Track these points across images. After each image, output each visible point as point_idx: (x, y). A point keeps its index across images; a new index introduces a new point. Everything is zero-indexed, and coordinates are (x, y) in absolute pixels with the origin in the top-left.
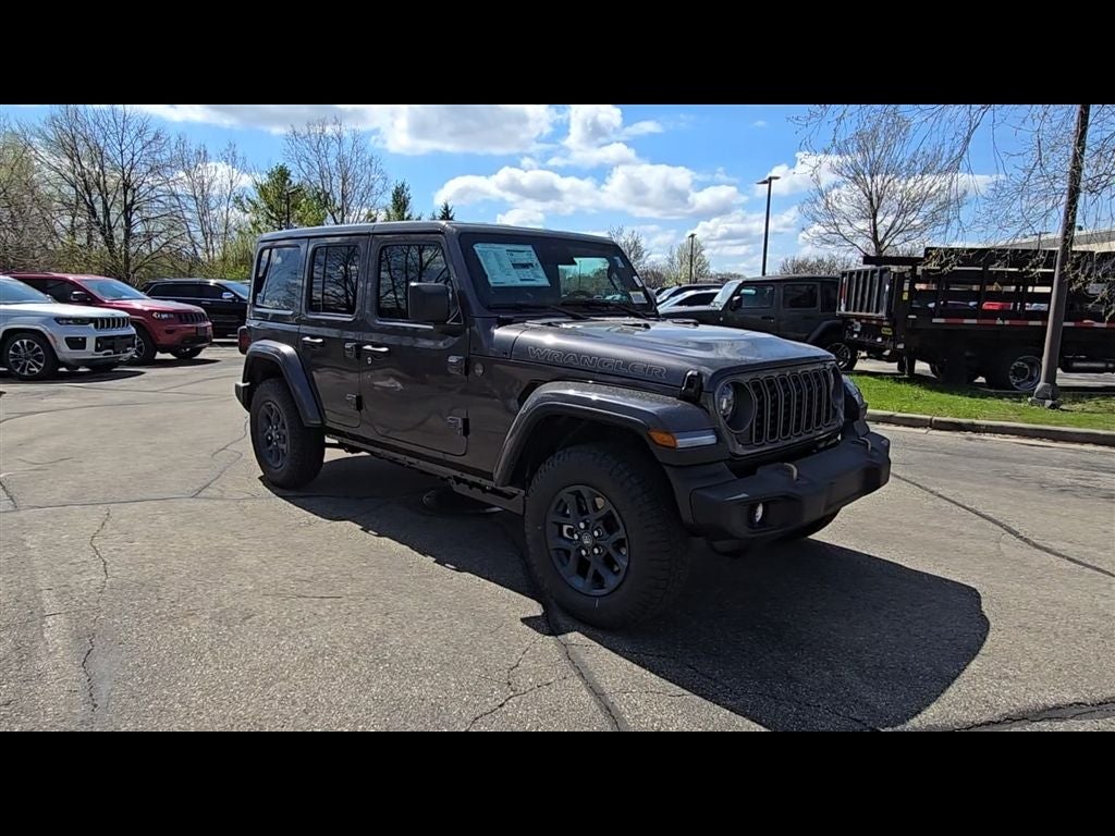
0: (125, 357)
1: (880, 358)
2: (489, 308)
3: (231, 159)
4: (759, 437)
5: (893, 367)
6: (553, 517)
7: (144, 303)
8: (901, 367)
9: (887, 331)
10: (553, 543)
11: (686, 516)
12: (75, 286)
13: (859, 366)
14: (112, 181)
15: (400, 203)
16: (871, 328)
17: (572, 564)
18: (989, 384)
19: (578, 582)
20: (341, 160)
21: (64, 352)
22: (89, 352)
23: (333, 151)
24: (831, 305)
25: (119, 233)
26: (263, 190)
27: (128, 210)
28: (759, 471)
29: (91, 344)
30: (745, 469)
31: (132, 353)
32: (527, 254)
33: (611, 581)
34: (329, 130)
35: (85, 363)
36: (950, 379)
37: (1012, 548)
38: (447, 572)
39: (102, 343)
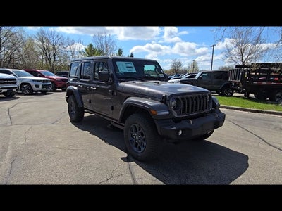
0: (49, 90)
1: (239, 92)
2: (119, 78)
3: (80, 42)
4: (183, 113)
5: (243, 95)
6: (130, 132)
7: (55, 77)
8: (245, 95)
9: (241, 85)
10: (130, 138)
11: (159, 133)
12: (39, 73)
13: (234, 95)
14: (51, 48)
15: (120, 53)
16: (236, 85)
17: (134, 144)
18: (270, 100)
19: (135, 149)
20: (106, 42)
21: (35, 88)
22: (40, 88)
23: (104, 40)
24: (227, 78)
25: (52, 60)
26: (86, 49)
27: (54, 55)
28: (182, 121)
29: (41, 86)
30: (177, 121)
31: (51, 88)
32: (131, 64)
33: (142, 149)
34: (104, 35)
35: (39, 91)
36: (259, 99)
37: (263, 145)
38: (107, 145)
39: (43, 86)
